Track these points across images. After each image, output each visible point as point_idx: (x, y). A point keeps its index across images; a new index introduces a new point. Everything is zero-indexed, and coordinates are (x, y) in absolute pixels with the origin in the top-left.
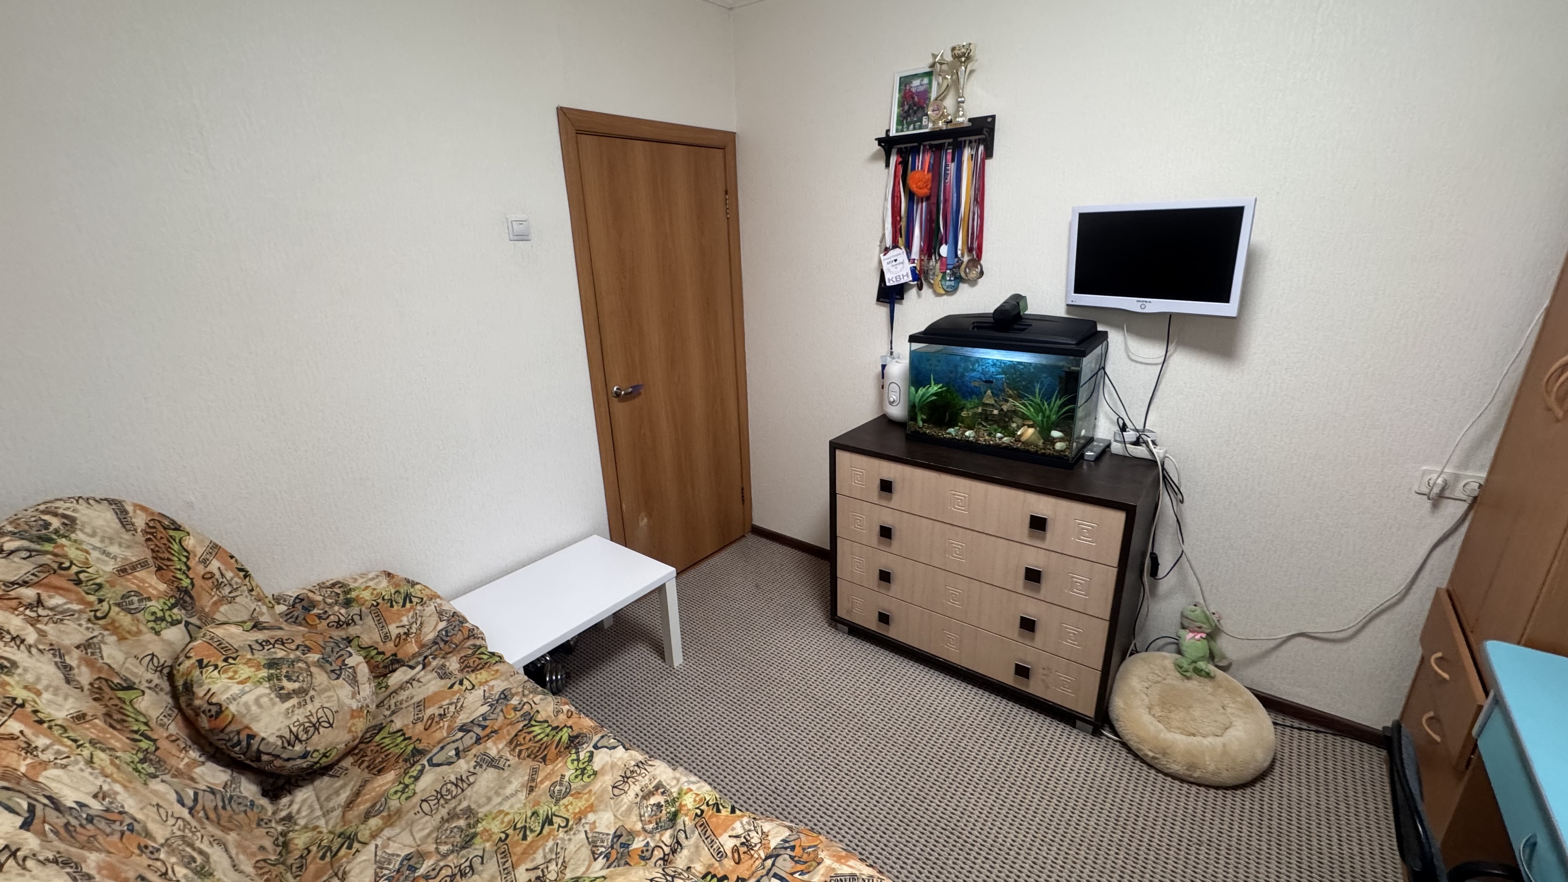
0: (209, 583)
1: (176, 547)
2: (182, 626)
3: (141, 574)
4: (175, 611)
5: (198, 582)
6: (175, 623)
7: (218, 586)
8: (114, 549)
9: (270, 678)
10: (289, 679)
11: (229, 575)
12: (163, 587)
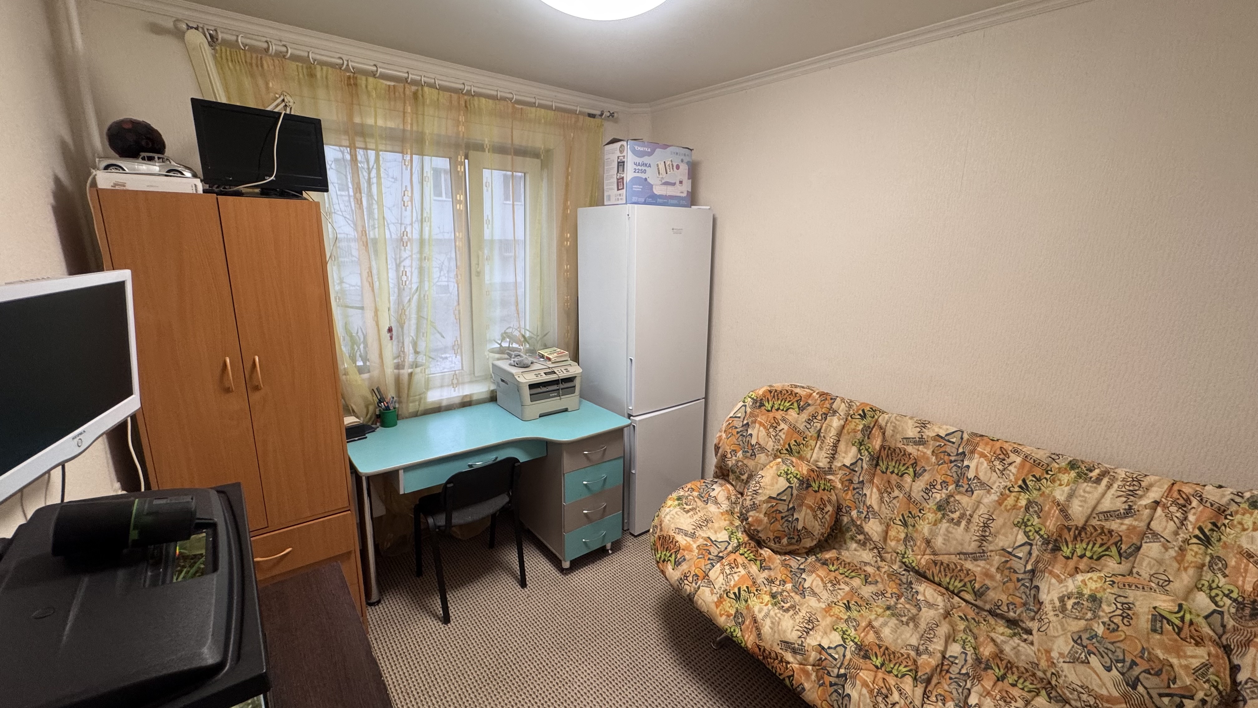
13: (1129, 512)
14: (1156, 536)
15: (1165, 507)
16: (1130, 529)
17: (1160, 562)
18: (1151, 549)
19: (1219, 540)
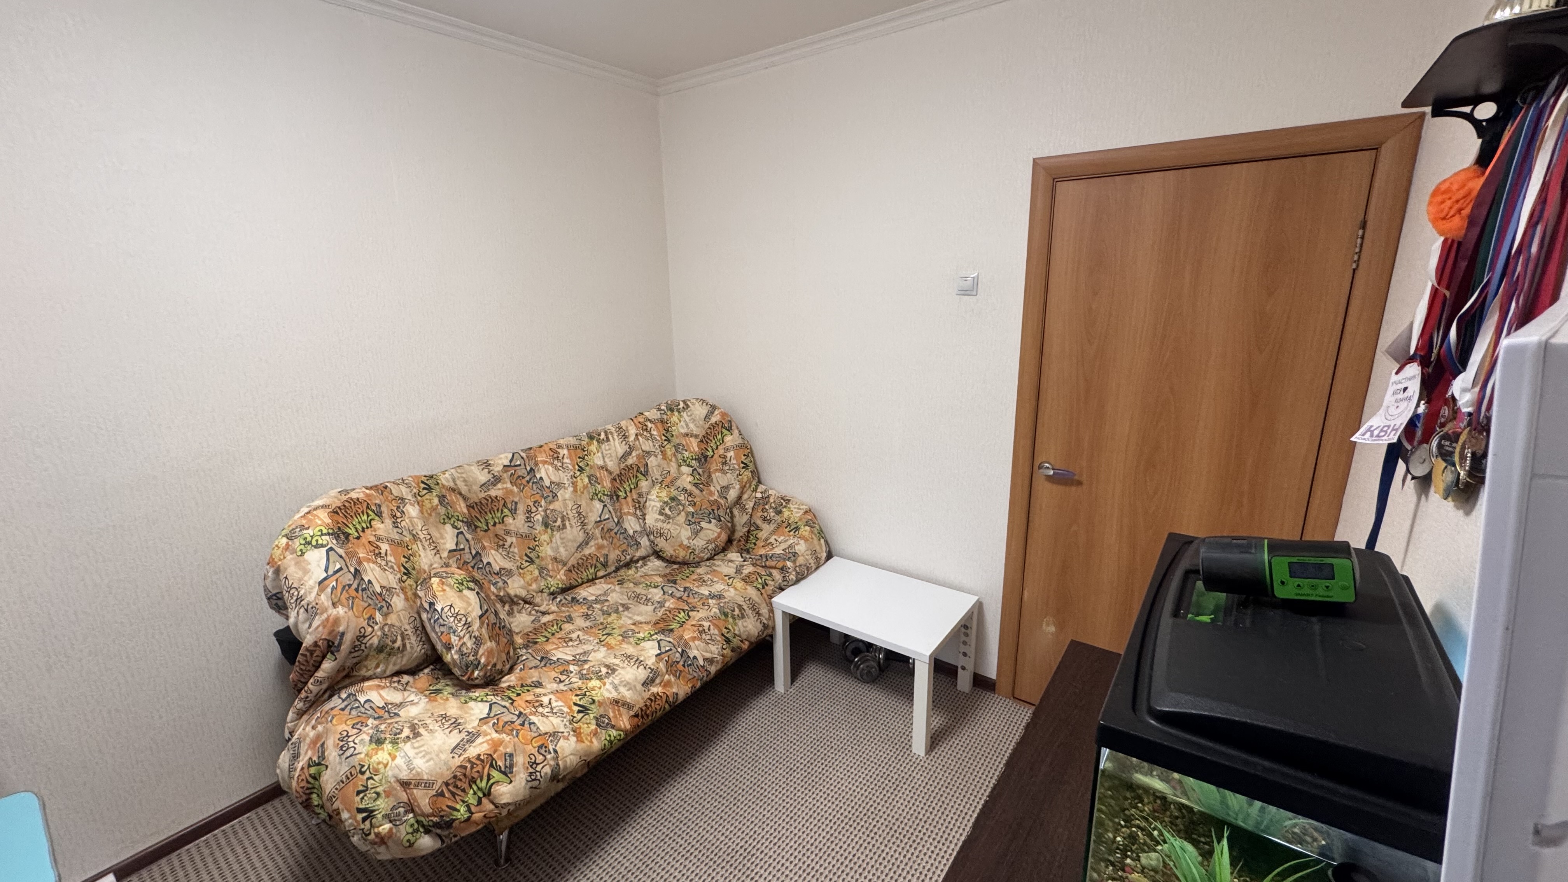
0: (720, 460)
1: (719, 437)
2: (691, 469)
3: (692, 440)
4: (694, 462)
5: (716, 456)
6: (689, 466)
7: (725, 463)
8: (691, 426)
9: (665, 503)
10: (670, 509)
11: (734, 461)
12: (697, 449)
13: (631, 449)
14: (648, 453)
15: (641, 435)
16: (638, 456)
17: (659, 466)
18: (652, 462)
19: (672, 436)
